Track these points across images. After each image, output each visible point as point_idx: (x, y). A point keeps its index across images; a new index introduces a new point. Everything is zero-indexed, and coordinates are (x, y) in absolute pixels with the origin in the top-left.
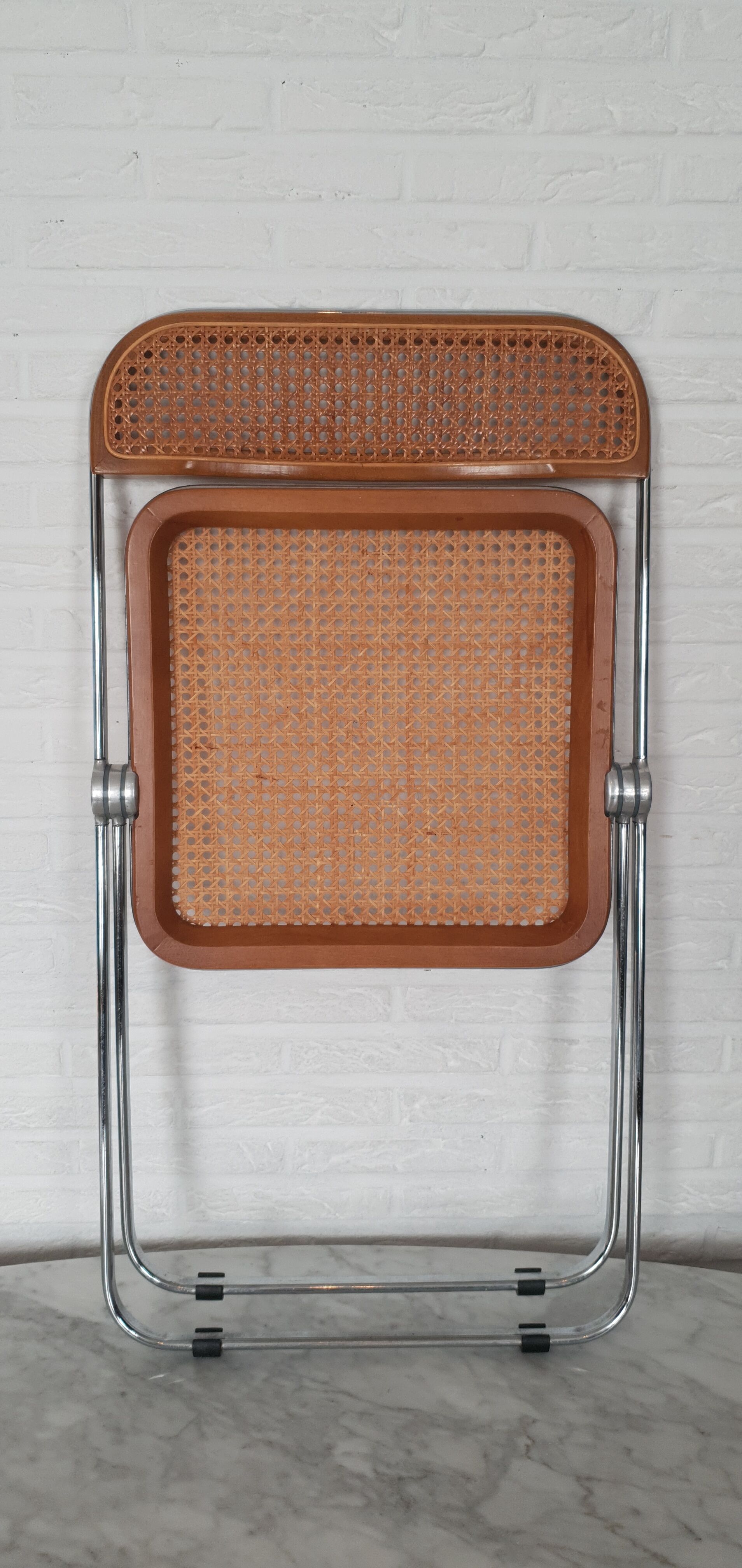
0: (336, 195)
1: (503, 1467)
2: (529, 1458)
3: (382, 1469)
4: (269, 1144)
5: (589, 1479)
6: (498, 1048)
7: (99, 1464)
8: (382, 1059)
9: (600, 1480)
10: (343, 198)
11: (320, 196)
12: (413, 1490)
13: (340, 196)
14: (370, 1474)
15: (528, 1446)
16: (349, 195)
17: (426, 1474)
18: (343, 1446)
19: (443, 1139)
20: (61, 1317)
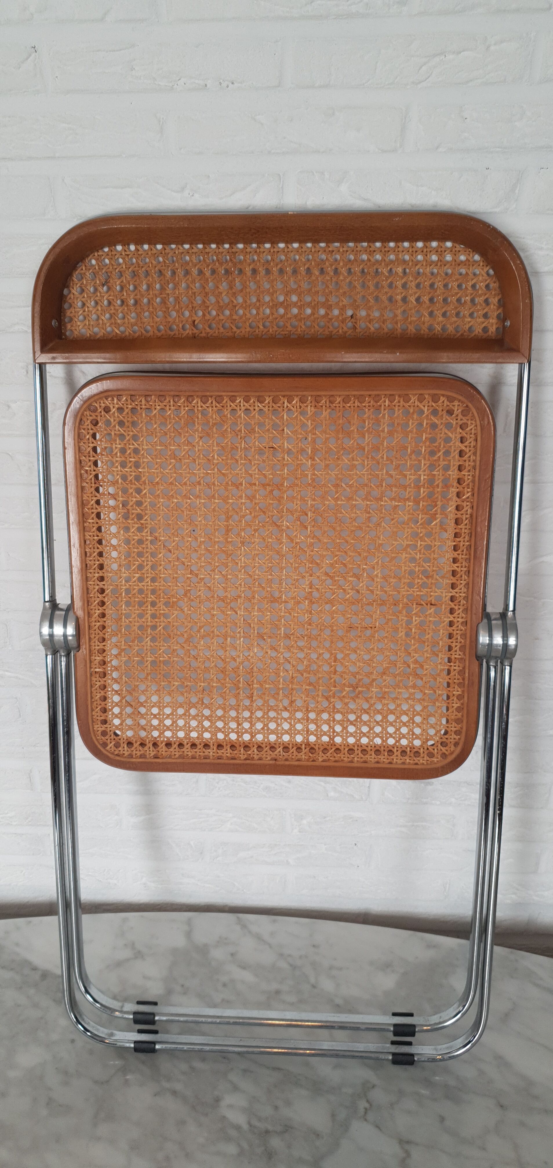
0: (220, 83)
1: (345, 1126)
2: (366, 1120)
3: (255, 1122)
4: (192, 843)
5: (408, 1142)
6: (368, 785)
7: (50, 1102)
8: (276, 790)
9: (417, 1144)
10: (228, 87)
11: (206, 85)
12: (276, 1142)
13: (224, 84)
14: (245, 1127)
15: (366, 1109)
16: (233, 83)
17: (287, 1128)
18: (229, 1099)
19: (325, 845)
20: (35, 969)
